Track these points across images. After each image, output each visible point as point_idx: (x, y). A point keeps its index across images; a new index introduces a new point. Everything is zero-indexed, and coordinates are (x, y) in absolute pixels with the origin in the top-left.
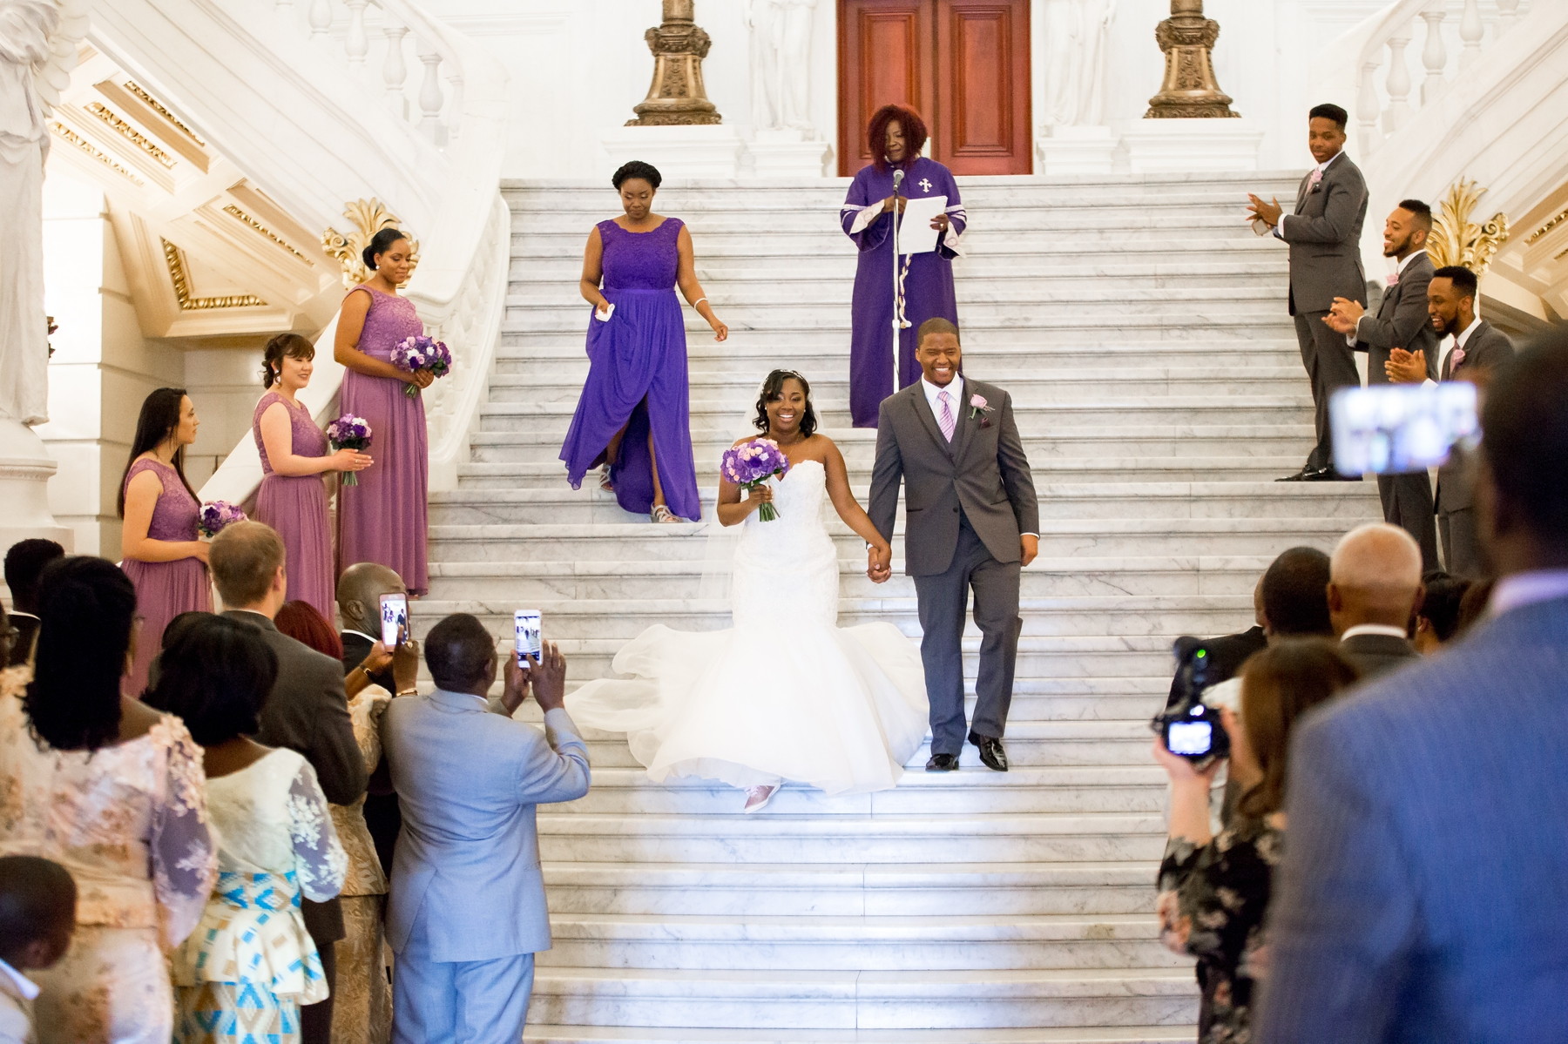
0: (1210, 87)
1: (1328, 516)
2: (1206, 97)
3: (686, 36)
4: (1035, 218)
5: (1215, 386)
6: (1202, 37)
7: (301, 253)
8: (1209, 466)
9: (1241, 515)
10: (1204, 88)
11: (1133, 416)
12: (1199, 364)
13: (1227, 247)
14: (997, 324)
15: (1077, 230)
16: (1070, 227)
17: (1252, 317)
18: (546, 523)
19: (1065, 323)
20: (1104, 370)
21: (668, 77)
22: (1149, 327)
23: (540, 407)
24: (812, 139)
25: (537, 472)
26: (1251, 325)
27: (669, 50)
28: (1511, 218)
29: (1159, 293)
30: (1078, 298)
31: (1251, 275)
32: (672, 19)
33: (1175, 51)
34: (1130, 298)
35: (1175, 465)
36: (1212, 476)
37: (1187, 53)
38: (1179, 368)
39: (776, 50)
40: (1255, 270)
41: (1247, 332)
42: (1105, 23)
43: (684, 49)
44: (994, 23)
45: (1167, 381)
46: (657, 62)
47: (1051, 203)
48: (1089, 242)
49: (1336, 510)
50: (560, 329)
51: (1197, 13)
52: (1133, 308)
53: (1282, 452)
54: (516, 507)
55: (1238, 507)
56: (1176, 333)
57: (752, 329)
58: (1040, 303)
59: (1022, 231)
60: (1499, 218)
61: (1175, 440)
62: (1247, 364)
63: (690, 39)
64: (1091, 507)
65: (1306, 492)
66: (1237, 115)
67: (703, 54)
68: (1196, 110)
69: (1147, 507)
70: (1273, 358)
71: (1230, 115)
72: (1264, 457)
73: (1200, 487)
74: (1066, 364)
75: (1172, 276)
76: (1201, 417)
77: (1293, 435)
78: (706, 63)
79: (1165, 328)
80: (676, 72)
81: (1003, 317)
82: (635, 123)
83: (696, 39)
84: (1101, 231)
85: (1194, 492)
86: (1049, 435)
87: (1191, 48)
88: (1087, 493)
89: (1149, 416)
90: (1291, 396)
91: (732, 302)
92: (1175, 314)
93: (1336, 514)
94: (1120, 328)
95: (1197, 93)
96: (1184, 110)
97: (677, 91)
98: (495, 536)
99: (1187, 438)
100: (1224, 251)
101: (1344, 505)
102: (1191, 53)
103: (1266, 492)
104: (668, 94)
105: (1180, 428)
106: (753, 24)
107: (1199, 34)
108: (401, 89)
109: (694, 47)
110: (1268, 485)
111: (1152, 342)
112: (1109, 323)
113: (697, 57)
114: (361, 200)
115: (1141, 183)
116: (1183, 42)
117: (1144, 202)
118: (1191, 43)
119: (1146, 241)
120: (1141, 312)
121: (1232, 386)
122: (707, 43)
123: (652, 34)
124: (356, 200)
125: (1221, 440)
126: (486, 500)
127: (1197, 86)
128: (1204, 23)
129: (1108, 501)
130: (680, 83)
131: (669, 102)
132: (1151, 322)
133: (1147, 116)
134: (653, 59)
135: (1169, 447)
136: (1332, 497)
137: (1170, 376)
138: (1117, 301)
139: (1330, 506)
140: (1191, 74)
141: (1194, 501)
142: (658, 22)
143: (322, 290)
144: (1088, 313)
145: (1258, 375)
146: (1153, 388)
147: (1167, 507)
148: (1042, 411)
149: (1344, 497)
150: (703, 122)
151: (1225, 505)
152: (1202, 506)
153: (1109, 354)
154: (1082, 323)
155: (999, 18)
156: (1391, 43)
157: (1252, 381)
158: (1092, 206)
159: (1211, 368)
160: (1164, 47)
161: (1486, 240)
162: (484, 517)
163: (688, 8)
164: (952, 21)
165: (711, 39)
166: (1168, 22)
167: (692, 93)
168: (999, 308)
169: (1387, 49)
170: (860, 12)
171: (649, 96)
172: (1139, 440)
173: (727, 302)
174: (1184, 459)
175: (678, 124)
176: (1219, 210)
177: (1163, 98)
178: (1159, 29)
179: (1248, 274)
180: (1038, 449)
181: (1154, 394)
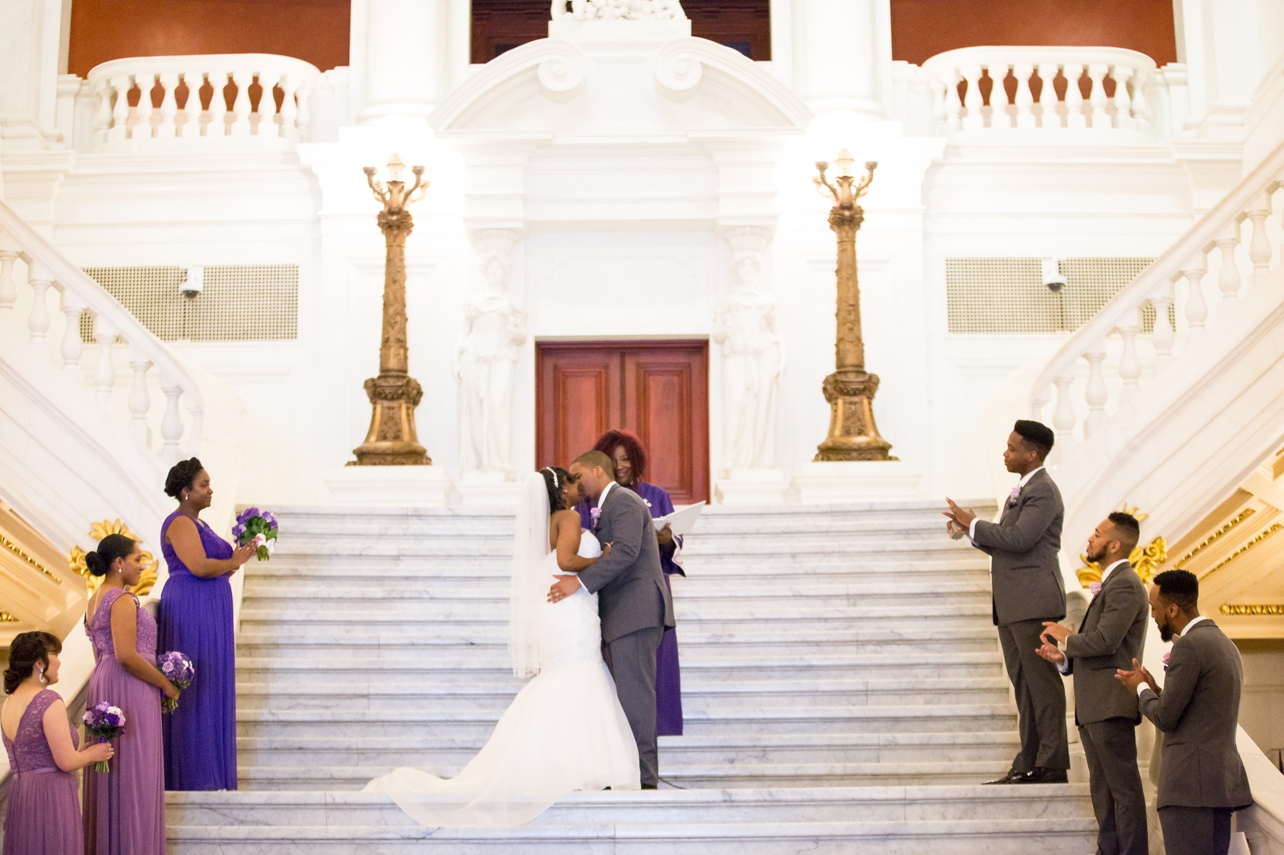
0: (872, 434)
1: (1037, 817)
2: (868, 444)
3: (401, 386)
4: (731, 544)
5: (911, 697)
6: (865, 389)
7: (50, 571)
8: (914, 771)
9: (954, 818)
10: (866, 435)
11: (837, 726)
12: (894, 677)
13: (913, 570)
14: (703, 640)
15: (771, 555)
16: (764, 551)
17: (940, 632)
18: (281, 825)
19: (766, 639)
20: (806, 683)
21: (384, 423)
22: (845, 643)
23: (273, 714)
24: (514, 480)
25: (271, 776)
26: (941, 640)
27: (385, 398)
28: (1169, 540)
29: (852, 611)
30: (776, 616)
31: (937, 595)
32: (388, 370)
33: (840, 402)
34: (826, 616)
35: (882, 771)
36: (916, 781)
37: (851, 403)
38: (877, 680)
39: (481, 400)
40: (941, 590)
41: (937, 646)
42: (777, 377)
43: (399, 397)
44: (676, 379)
45: (867, 692)
46: (375, 409)
47: (745, 530)
48: (784, 565)
49: (1044, 811)
50: (292, 642)
51: (859, 368)
52: (829, 625)
53: (980, 758)
54: (252, 809)
55: (951, 810)
56: (870, 648)
57: (472, 644)
58: (741, 621)
59: (721, 556)
60: (1158, 541)
61: (879, 747)
62: (939, 676)
63: (404, 388)
64: (810, 811)
65: (1017, 794)
66: (896, 459)
67: (415, 402)
68: (860, 454)
69: (864, 811)
70: (963, 671)
71: (890, 459)
72: (964, 763)
73: (914, 791)
74: (769, 677)
75: (862, 596)
76: (903, 725)
77: (990, 741)
78: (419, 411)
79: (860, 643)
80: (391, 418)
81: (708, 634)
82: (355, 463)
83: (410, 389)
84: (794, 555)
85: (909, 796)
86: (759, 743)
87: (855, 399)
88: (806, 797)
89: (852, 725)
90: (987, 705)
91: (453, 619)
92: (868, 630)
93: (1045, 815)
94: (818, 644)
95: (860, 440)
96: (849, 454)
97: (393, 435)
98: (233, 837)
99: (890, 745)
100: (910, 573)
101: (1052, 806)
102: (855, 403)
103: (978, 795)
104: (384, 438)
105: (884, 737)
106: (461, 376)
107: (862, 387)
108: (145, 419)
109: (408, 395)
110: (978, 789)
111: (849, 656)
112: (809, 639)
113: (410, 405)
114: (105, 521)
115: (827, 512)
116: (848, 394)
117: (833, 529)
118: (855, 394)
119: (836, 564)
120: (835, 629)
121: (928, 697)
122: (420, 393)
123: (370, 384)
124: (101, 521)
125: (923, 746)
126: (223, 801)
127: (861, 433)
128: (866, 378)
129: (826, 805)
130: (395, 428)
131: (386, 445)
132: (848, 639)
133: (816, 459)
134: (371, 406)
135: (872, 754)
136: (1040, 799)
137: (870, 688)
138: (812, 619)
139: (1039, 807)
140: (856, 422)
141: (909, 804)
142: (375, 373)
143: (69, 606)
144: (786, 630)
145: (951, 686)
146: (854, 699)
147: (882, 810)
148: (751, 721)
149: (1052, 799)
150: (415, 463)
151: (938, 808)
152: (916, 809)
153: (810, 668)
154: (783, 639)
155: (680, 374)
156: (1057, 382)
157: (946, 691)
158: (784, 533)
159: (908, 680)
160: (830, 398)
161: (1146, 562)
162: (221, 818)
163: (402, 360)
164: (638, 378)
165: (423, 389)
166: (834, 376)
167: (406, 437)
168: (704, 626)
169: (1053, 387)
170: (556, 368)
171: (367, 439)
172: (844, 748)
173: (448, 619)
174: (888, 765)
175: (394, 464)
176: (901, 536)
177: (830, 444)
178: (826, 382)
179: (933, 593)
180: (749, 756)
181: (854, 705)
